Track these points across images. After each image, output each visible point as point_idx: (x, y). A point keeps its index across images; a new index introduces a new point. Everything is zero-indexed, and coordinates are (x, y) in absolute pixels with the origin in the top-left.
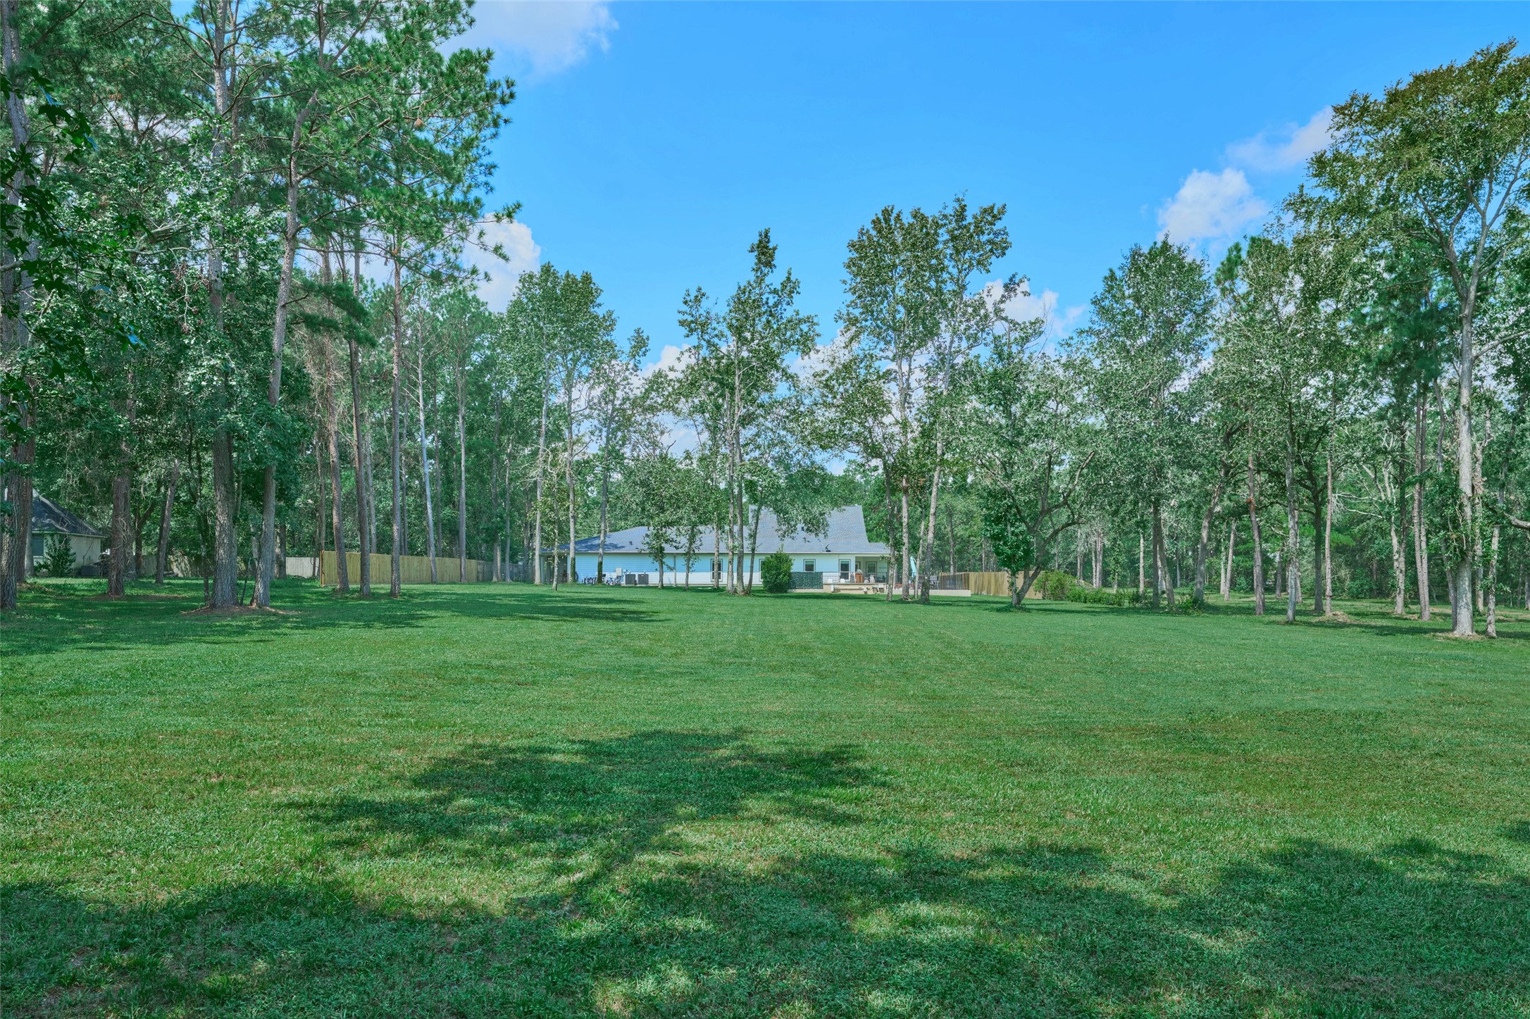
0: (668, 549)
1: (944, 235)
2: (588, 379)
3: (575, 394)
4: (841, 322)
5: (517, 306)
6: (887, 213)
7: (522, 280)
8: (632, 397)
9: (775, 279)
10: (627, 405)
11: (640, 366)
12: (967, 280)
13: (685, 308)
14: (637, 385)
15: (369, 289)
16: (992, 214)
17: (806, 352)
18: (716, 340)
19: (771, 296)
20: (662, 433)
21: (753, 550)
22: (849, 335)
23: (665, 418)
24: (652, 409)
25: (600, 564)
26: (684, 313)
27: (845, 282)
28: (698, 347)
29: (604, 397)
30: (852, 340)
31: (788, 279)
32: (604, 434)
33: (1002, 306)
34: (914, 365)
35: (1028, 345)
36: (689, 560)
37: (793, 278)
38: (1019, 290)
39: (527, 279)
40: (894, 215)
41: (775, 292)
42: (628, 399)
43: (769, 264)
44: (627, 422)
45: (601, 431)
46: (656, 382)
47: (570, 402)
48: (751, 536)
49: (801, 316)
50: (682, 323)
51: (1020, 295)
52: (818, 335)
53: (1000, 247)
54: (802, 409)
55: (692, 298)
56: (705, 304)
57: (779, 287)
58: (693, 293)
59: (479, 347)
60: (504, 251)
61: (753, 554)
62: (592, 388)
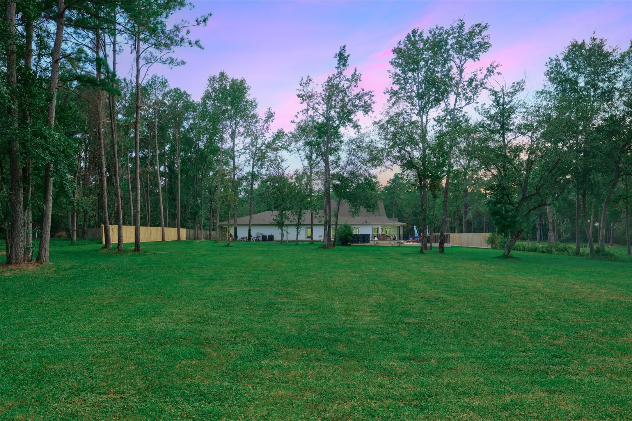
0: (286, 222)
1: (451, 41)
2: (243, 134)
3: (236, 141)
4: (387, 94)
5: (207, 96)
6: (414, 32)
7: (210, 80)
8: (266, 142)
9: (348, 73)
10: (263, 148)
11: (270, 127)
12: (464, 66)
13: (301, 88)
14: (268, 137)
15: (129, 85)
16: (480, 28)
17: (366, 112)
18: (316, 106)
19: (346, 82)
20: (282, 161)
21: (337, 222)
22: (391, 102)
23: (283, 153)
24: (277, 149)
25: (250, 230)
26: (299, 90)
27: (389, 72)
28: (307, 110)
29: (251, 144)
30: (394, 104)
31: (355, 73)
32: (251, 163)
33: (485, 81)
34: (429, 117)
35: (515, 97)
36: (298, 228)
37: (357, 73)
38: (495, 71)
39: (212, 80)
40: (418, 33)
41: (348, 80)
42: (264, 144)
43: (344, 65)
44: (263, 156)
45: (250, 161)
46: (279, 135)
47: (234, 145)
48: (335, 215)
49: (365, 92)
50: (299, 96)
51: (496, 74)
52: (374, 103)
53: (484, 46)
54: (364, 145)
55: (304, 81)
56: (311, 85)
57: (350, 77)
58: (305, 79)
59: (187, 119)
60: (201, 43)
61: (336, 225)
62: (245, 138)
